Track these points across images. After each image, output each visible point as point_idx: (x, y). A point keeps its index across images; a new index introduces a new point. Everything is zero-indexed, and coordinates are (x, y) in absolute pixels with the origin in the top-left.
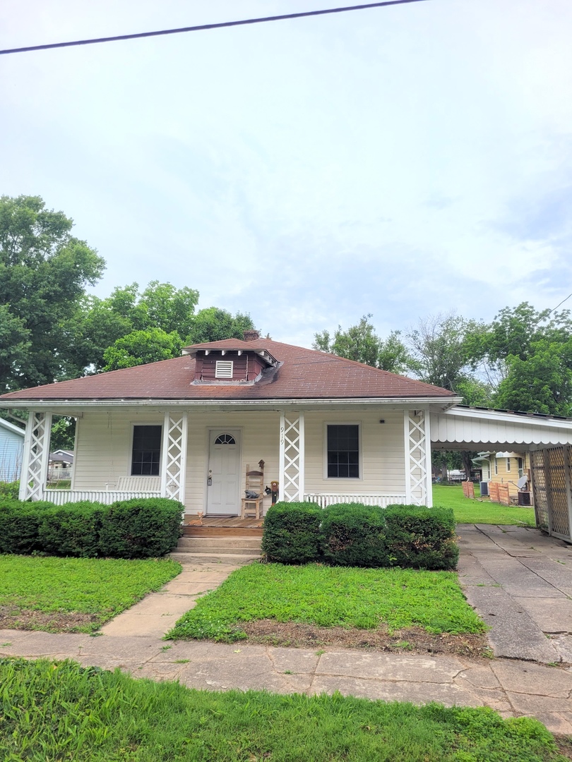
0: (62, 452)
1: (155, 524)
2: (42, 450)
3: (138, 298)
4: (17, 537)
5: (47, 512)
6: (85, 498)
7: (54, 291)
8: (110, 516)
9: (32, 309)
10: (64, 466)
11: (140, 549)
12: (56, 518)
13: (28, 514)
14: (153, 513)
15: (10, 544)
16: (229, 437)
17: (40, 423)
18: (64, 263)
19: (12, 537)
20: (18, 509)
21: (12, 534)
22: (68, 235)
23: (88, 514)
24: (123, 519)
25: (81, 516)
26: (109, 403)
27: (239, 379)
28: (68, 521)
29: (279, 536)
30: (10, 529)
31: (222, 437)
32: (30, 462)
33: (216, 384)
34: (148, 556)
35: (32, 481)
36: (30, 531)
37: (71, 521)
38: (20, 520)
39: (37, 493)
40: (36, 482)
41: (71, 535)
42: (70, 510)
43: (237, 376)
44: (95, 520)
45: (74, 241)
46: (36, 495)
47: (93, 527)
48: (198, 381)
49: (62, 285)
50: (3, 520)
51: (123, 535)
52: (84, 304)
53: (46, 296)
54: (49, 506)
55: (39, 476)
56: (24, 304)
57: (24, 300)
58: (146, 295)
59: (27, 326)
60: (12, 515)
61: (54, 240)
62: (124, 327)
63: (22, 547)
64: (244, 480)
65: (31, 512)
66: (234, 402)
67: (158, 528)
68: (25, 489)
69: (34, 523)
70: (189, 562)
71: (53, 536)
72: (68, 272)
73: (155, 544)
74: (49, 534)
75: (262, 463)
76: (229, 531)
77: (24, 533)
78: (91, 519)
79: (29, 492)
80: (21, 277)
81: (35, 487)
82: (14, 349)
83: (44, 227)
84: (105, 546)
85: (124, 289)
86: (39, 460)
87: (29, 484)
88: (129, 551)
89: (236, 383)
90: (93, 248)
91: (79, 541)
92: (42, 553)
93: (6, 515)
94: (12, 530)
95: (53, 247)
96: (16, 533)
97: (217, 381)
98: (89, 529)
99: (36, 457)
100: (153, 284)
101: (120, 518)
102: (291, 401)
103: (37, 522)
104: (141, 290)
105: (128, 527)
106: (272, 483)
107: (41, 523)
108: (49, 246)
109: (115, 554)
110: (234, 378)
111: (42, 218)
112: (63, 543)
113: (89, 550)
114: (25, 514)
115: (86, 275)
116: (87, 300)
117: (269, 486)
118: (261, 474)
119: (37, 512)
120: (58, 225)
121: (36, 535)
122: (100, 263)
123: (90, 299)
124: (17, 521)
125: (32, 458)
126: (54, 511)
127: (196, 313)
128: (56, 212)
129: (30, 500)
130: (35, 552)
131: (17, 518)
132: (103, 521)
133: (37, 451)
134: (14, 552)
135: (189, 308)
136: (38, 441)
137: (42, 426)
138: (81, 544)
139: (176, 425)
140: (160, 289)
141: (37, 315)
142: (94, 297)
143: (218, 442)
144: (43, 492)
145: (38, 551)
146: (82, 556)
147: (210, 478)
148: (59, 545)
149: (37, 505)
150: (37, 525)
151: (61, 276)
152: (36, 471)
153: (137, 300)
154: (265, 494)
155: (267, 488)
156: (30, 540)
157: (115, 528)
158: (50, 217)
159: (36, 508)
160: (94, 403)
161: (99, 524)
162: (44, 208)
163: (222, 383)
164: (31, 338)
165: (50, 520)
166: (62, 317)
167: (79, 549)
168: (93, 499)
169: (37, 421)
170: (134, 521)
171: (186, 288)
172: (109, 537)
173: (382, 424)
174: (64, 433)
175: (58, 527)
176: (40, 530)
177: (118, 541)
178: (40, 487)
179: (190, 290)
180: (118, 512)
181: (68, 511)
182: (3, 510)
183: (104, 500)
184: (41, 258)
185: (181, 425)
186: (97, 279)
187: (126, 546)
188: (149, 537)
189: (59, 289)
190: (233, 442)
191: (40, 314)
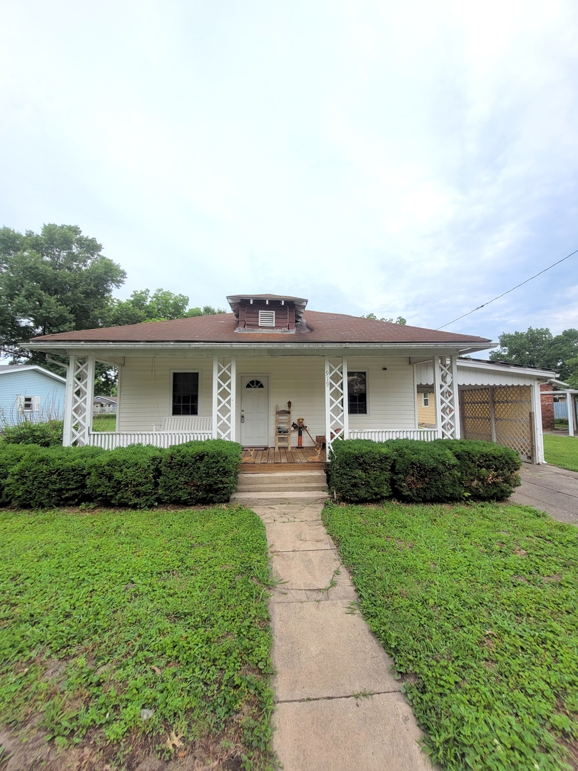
0: (102, 398)
1: (223, 470)
2: (86, 394)
3: (149, 299)
4: (60, 490)
5: (95, 461)
6: (136, 440)
7: (91, 290)
8: (170, 463)
9: (75, 301)
10: (102, 405)
11: (205, 496)
12: (107, 468)
13: (73, 463)
14: (219, 458)
15: (53, 497)
16: (258, 382)
17: (82, 368)
18: (97, 271)
19: (54, 490)
20: (60, 459)
21: (53, 487)
22: (99, 255)
23: (144, 461)
24: (186, 465)
25: (136, 464)
26: (158, 346)
27: (281, 327)
28: (121, 471)
29: (356, 478)
30: (50, 481)
31: (252, 382)
32: (73, 406)
33: (259, 331)
34: (214, 503)
35: (76, 425)
36: (76, 482)
37: (125, 470)
38: (63, 471)
39: (83, 436)
40: (81, 425)
41: (126, 485)
42: (123, 457)
43: (278, 325)
44: (152, 467)
45: (104, 258)
46: (81, 439)
47: (151, 475)
48: (242, 329)
49: (96, 286)
50: (42, 472)
51: (186, 483)
52: (111, 304)
53: (85, 292)
54: (97, 452)
55: (84, 419)
56: (69, 297)
57: (69, 294)
58: (154, 297)
59: (71, 312)
60: (52, 466)
61: (89, 258)
62: (140, 316)
63: (67, 499)
64: (273, 418)
65: (76, 461)
66: (288, 346)
67: (225, 474)
68: (69, 433)
69: (80, 475)
70: (257, 505)
71: (105, 488)
72: (100, 278)
73: (223, 490)
74: (99, 486)
75: (289, 403)
76: (280, 466)
77: (69, 484)
78: (149, 466)
79: (74, 435)
80: (65, 278)
81: (81, 430)
82: (62, 328)
83: (81, 248)
84: (166, 495)
85: (139, 292)
86: (83, 404)
87: (74, 427)
88: (193, 498)
89: (278, 331)
90: (117, 264)
91: (135, 492)
92: (92, 506)
93: (45, 467)
94: (55, 483)
95: (88, 263)
96: (58, 486)
97: (260, 329)
98: (146, 478)
99: (80, 401)
100: (159, 290)
101: (182, 465)
102: (344, 345)
103: (85, 472)
104: (151, 294)
105: (192, 473)
106: (298, 420)
107: (89, 474)
108: (85, 261)
109: (178, 503)
110: (276, 327)
111: (80, 241)
112: (116, 494)
113: (147, 500)
114: (68, 464)
115: (113, 281)
116: (113, 301)
117: (296, 422)
118: (289, 413)
119: (83, 461)
120: (91, 247)
121: (84, 486)
122: (123, 274)
123: (115, 301)
124: (59, 472)
125: (76, 401)
126: (104, 460)
127: (187, 311)
128: (90, 238)
129: (75, 443)
130: (83, 505)
131: (59, 469)
132: (163, 469)
133: (81, 395)
134: (58, 505)
135: (183, 307)
136: (81, 385)
137: (84, 370)
138: (138, 494)
139: (225, 369)
140: (164, 293)
141: (79, 306)
142: (118, 300)
143: (248, 386)
144: (89, 434)
145: (87, 503)
146: (141, 508)
147: (243, 417)
148: (112, 496)
149: (83, 453)
150: (84, 476)
151: (94, 280)
152: (81, 414)
153: (149, 300)
154: (292, 429)
155: (294, 424)
156: (77, 492)
157: (177, 476)
158: (86, 240)
159: (82, 457)
160: (141, 345)
161: (158, 471)
162: (81, 235)
163: (265, 331)
164: (74, 321)
165: (100, 470)
166: (97, 308)
167: (136, 500)
168: (145, 441)
169: (79, 365)
170: (199, 468)
171: (180, 295)
172: (171, 486)
173: (385, 371)
174: (101, 385)
175: (110, 478)
176: (88, 482)
177: (181, 489)
178: (86, 431)
179: (183, 296)
180: (179, 458)
181: (121, 458)
182: (41, 461)
183: (158, 443)
184: (80, 269)
185: (229, 370)
186: (121, 284)
187: (190, 494)
188: (216, 484)
189: (93, 288)
190: (261, 386)
191: (81, 305)
